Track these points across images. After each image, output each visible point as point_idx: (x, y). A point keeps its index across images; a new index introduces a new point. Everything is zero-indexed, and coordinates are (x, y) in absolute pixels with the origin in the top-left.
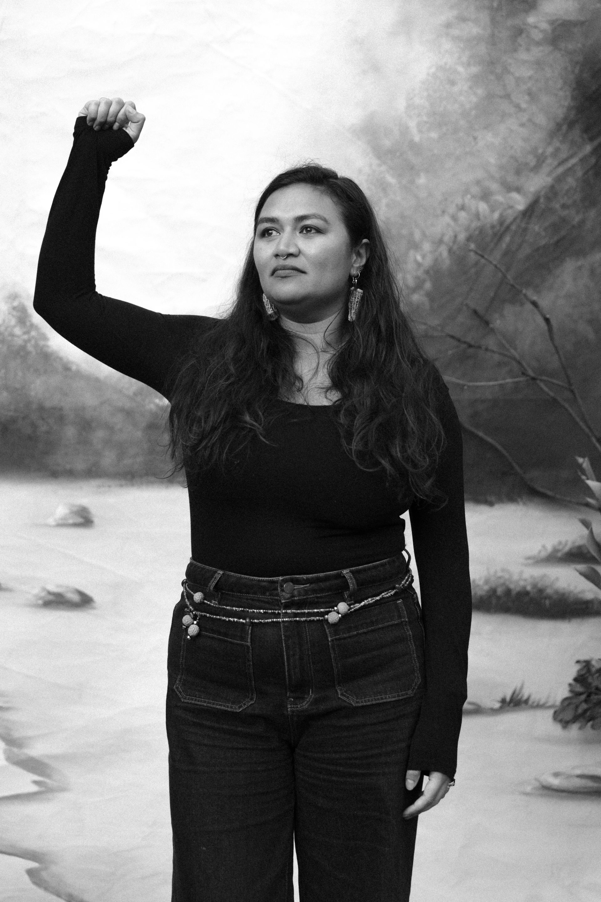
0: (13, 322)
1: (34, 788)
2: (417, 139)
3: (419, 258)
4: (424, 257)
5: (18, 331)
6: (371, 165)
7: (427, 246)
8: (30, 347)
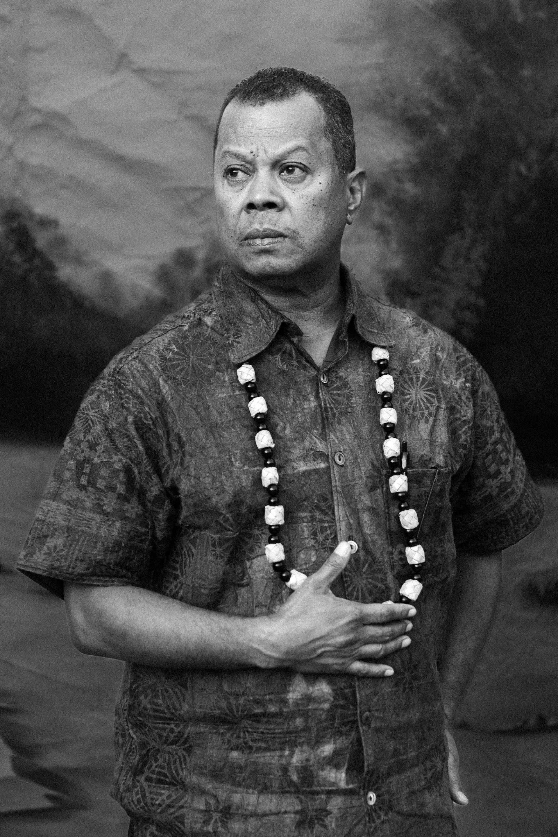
0: (11, 247)
1: (47, 804)
2: (520, 19)
3: (523, 169)
4: (529, 168)
5: (17, 258)
6: (461, 53)
7: (533, 155)
8: (33, 278)
